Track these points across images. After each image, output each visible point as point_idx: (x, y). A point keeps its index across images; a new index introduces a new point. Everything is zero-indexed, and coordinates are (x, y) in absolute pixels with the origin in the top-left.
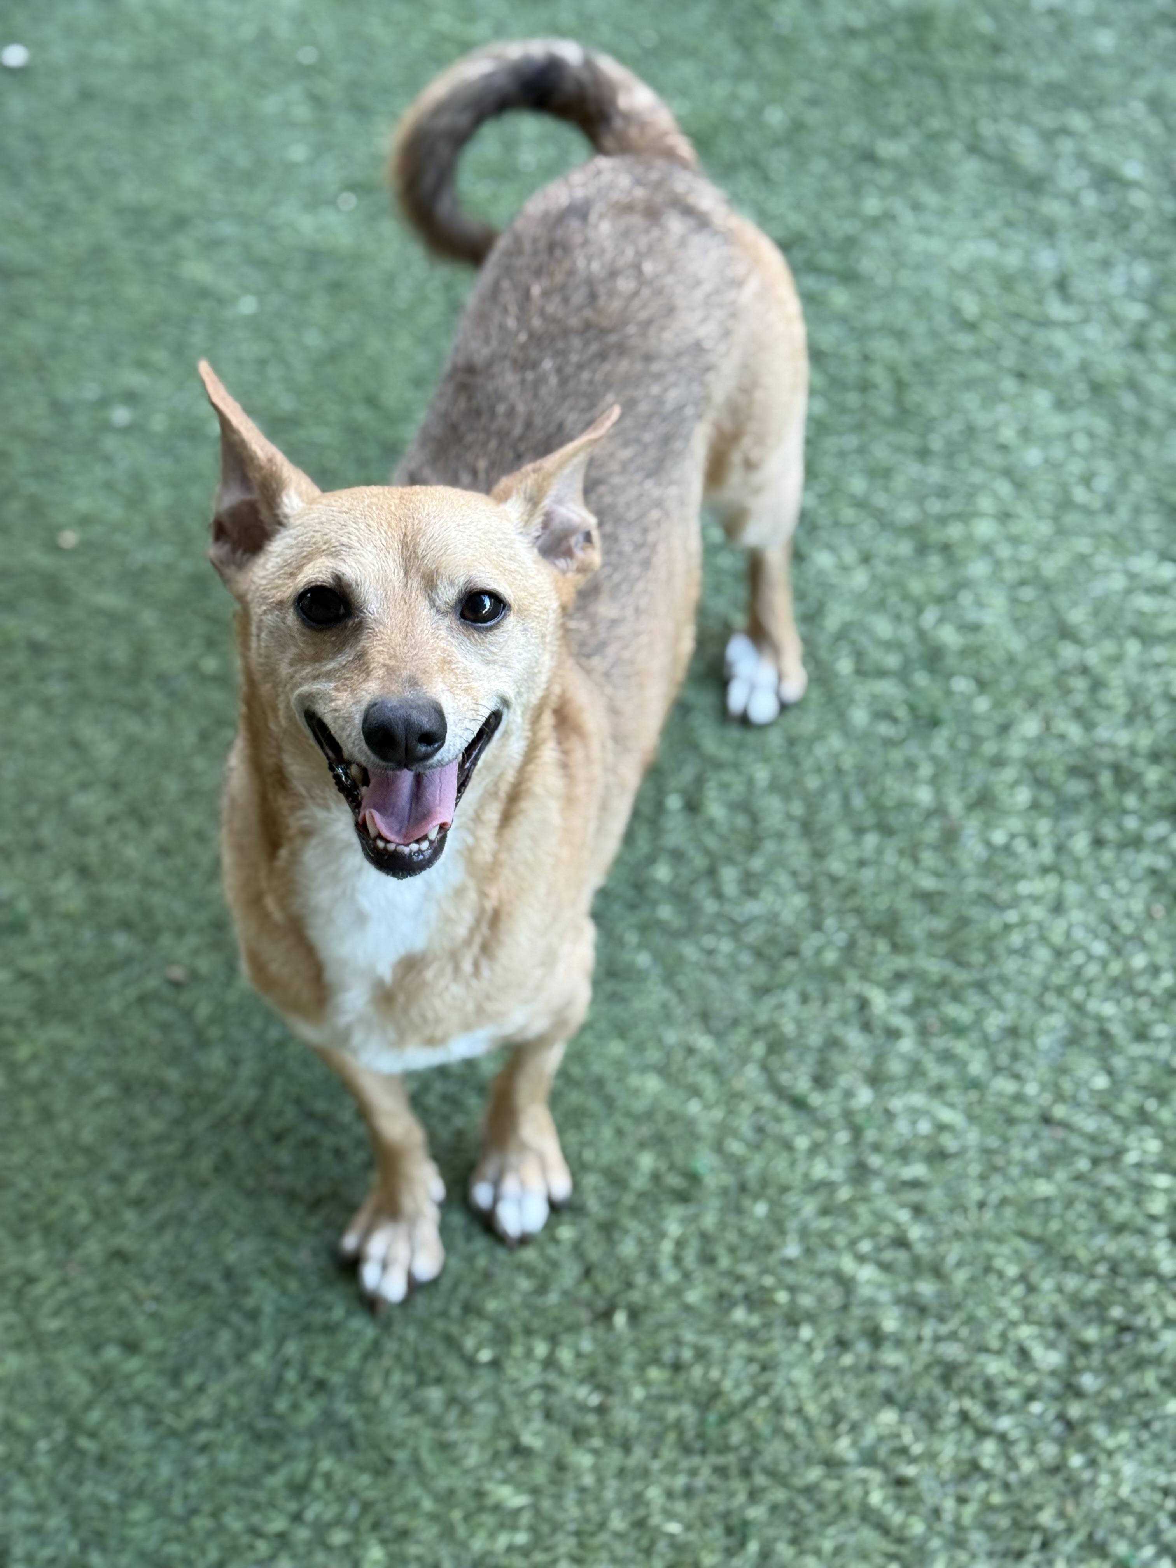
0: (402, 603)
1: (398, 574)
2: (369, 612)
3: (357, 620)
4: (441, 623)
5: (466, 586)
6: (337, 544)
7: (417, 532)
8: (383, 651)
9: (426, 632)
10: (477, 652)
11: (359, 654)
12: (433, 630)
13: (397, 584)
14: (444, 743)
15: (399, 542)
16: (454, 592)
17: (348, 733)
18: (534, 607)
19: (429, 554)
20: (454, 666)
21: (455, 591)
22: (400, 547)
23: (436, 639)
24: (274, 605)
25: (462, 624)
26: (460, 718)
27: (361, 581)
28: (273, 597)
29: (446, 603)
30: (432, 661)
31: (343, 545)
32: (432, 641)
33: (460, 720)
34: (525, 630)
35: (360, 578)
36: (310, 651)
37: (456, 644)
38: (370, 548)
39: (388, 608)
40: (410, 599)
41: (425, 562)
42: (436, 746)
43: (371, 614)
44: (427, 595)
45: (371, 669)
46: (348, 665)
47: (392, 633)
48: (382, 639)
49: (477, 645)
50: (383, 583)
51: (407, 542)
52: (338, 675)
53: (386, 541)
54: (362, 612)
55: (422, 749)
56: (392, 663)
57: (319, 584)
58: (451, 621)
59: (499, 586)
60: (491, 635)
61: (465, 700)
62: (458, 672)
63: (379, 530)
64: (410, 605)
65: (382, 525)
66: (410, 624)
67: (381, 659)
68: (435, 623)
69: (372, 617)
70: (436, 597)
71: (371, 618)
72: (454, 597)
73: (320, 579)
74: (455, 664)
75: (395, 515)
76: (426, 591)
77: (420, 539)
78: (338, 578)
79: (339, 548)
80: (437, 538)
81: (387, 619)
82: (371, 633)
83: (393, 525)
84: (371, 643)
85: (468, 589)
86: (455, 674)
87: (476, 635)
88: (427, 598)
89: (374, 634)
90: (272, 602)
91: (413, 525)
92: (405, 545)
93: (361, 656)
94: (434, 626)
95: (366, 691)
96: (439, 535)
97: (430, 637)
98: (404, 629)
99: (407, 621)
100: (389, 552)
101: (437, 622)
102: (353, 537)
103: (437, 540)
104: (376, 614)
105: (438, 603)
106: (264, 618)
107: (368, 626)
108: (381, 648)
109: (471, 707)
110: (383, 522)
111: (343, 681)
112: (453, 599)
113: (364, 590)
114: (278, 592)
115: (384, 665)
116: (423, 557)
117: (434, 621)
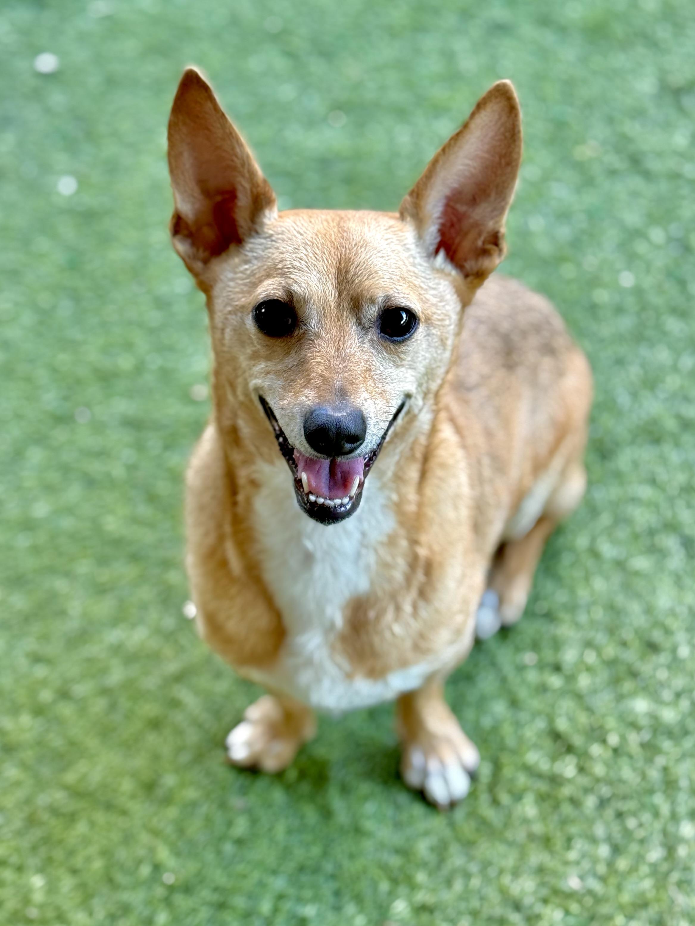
0: (336, 319)
1: (335, 295)
2: (311, 326)
3: (301, 331)
4: (365, 337)
5: (384, 305)
6: (290, 266)
7: (348, 261)
8: (320, 362)
9: (354, 345)
10: (391, 360)
11: (302, 360)
12: (360, 344)
13: (332, 304)
14: (364, 440)
15: (336, 268)
16: (374, 309)
17: (292, 428)
18: (435, 316)
19: (356, 280)
20: (373, 373)
21: (376, 309)
22: (337, 273)
23: (361, 352)
24: (238, 308)
25: (382, 337)
26: (377, 420)
27: (308, 300)
28: (239, 300)
29: (369, 319)
30: (358, 373)
31: (294, 268)
32: (358, 354)
33: (377, 422)
34: (428, 335)
35: (308, 297)
36: (263, 352)
37: (376, 354)
38: (315, 273)
39: (326, 324)
40: (342, 318)
41: (353, 286)
42: (358, 443)
43: (312, 328)
44: (355, 314)
45: (311, 377)
46: (293, 369)
47: (328, 347)
48: (320, 351)
49: (391, 354)
50: (323, 302)
51: (341, 269)
52: (285, 375)
53: (327, 267)
54: (305, 325)
55: (348, 446)
56: (326, 374)
57: (276, 298)
58: (374, 334)
59: (411, 303)
60: (402, 345)
61: (381, 404)
62: (375, 377)
63: (322, 257)
64: (342, 322)
65: (324, 253)
66: (342, 339)
67: (320, 369)
68: (360, 338)
69: (313, 330)
70: (362, 316)
71: (311, 331)
72: (376, 314)
73: (277, 295)
74: (373, 371)
75: (334, 245)
76: (354, 311)
77: (350, 266)
78: (290, 294)
79: (291, 270)
80: (362, 266)
81: (325, 333)
82: (311, 344)
83: (332, 253)
84: (311, 353)
85: (386, 307)
86: (374, 380)
87: (391, 347)
88: (355, 316)
89: (314, 345)
90: (237, 305)
91: (345, 254)
92: (339, 271)
93: (303, 363)
94: (360, 340)
95: (306, 397)
96: (364, 263)
97: (357, 350)
98: (337, 343)
99: (339, 336)
100: (328, 276)
101: (363, 337)
102: (303, 262)
103: (363, 267)
104: (316, 328)
105: (364, 321)
106: (229, 317)
107: (309, 338)
108: (319, 360)
109: (385, 410)
110: (325, 251)
111: (289, 381)
112: (374, 316)
113: (309, 307)
114: (243, 297)
115: (321, 376)
116: (352, 282)
117: (360, 337)
